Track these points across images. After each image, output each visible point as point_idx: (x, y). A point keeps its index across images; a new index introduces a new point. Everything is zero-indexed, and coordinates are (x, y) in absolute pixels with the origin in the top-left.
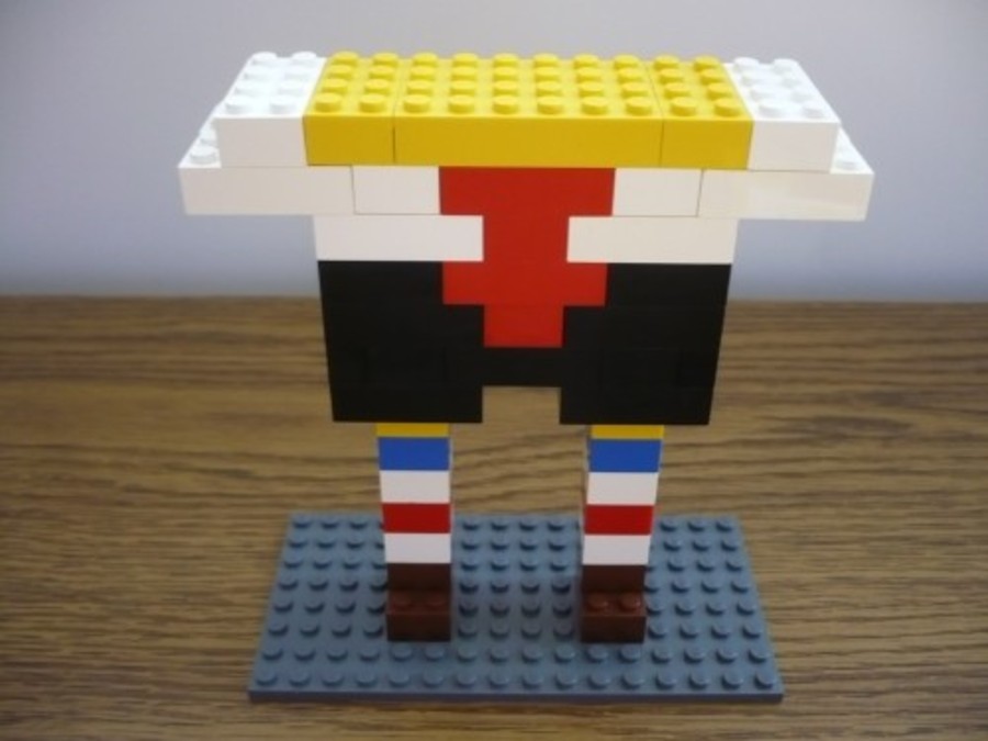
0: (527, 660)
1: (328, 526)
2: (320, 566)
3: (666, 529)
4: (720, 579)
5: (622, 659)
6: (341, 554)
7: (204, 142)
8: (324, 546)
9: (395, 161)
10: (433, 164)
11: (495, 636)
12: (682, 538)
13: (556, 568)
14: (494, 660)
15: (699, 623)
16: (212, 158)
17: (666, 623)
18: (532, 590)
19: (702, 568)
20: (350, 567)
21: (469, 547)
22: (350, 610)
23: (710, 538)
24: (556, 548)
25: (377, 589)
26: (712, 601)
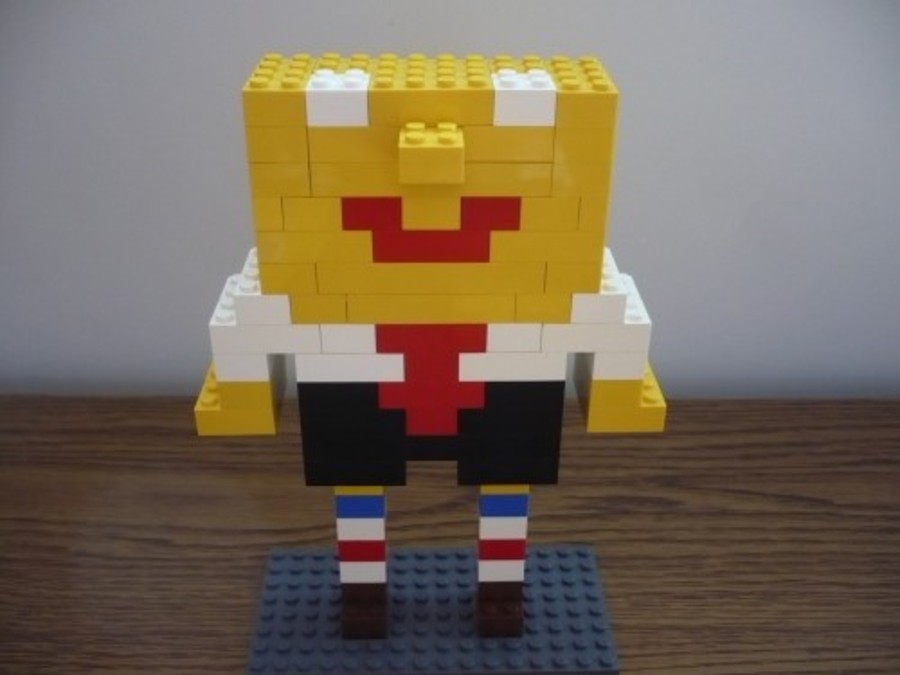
0: (441, 650)
1: (296, 558)
2: (292, 587)
3: (541, 556)
4: (578, 591)
5: (507, 648)
6: (307, 578)
7: (224, 307)
8: (294, 573)
9: (347, 320)
10: (371, 323)
11: (418, 634)
12: (551, 563)
13: (460, 586)
14: (417, 651)
15: (562, 623)
16: (231, 319)
17: (539, 624)
18: (444, 602)
19: (565, 584)
20: (313, 587)
21: (398, 572)
22: (315, 617)
23: (573, 562)
24: (462, 571)
25: (333, 603)
26: (571, 607)
